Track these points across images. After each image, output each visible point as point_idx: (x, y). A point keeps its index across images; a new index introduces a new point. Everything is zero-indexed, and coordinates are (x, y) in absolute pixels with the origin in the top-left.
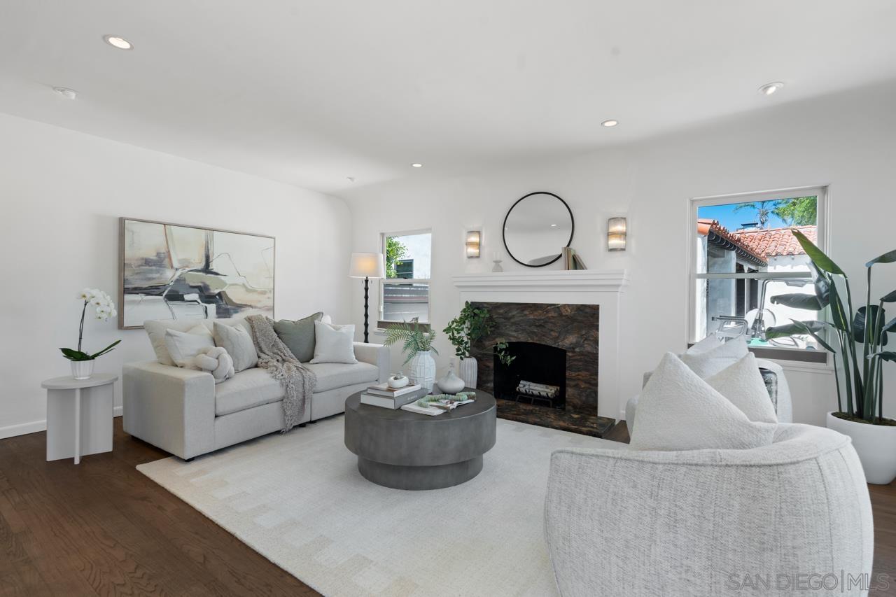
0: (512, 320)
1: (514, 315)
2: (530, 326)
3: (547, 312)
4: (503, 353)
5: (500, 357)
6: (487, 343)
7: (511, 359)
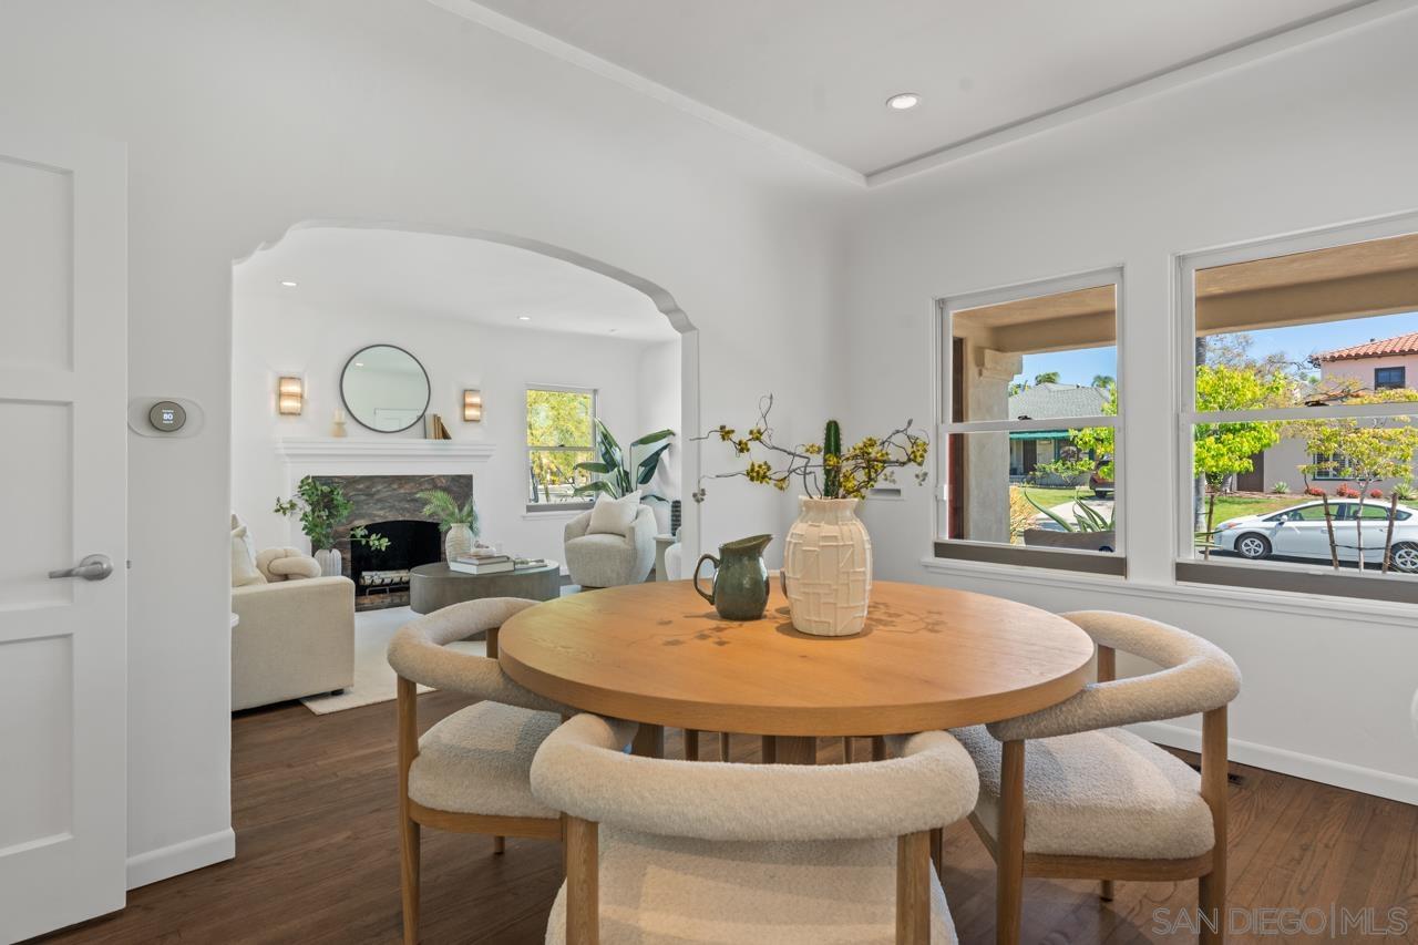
0: (377, 497)
1: (378, 491)
2: (400, 502)
3: (420, 484)
4: (374, 537)
5: (368, 542)
6: (341, 529)
7: (385, 542)
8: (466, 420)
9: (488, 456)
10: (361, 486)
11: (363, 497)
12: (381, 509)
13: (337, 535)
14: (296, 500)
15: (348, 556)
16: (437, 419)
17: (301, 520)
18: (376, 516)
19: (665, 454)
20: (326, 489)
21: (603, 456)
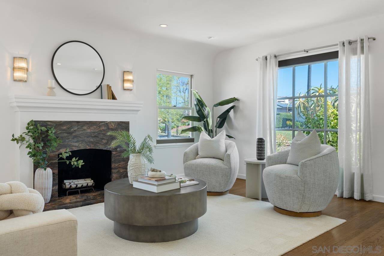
0: (74, 134)
1: (75, 130)
2: (88, 138)
3: (100, 127)
4: (74, 159)
5: (70, 163)
6: (52, 154)
7: (81, 163)
8: (124, 89)
9: (138, 111)
10: (65, 128)
11: (65, 135)
12: (76, 142)
13: (50, 158)
14: (24, 135)
15: (56, 171)
16: (109, 87)
17: (27, 147)
18: (73, 146)
19: (231, 113)
20: (44, 129)
21: (198, 112)
